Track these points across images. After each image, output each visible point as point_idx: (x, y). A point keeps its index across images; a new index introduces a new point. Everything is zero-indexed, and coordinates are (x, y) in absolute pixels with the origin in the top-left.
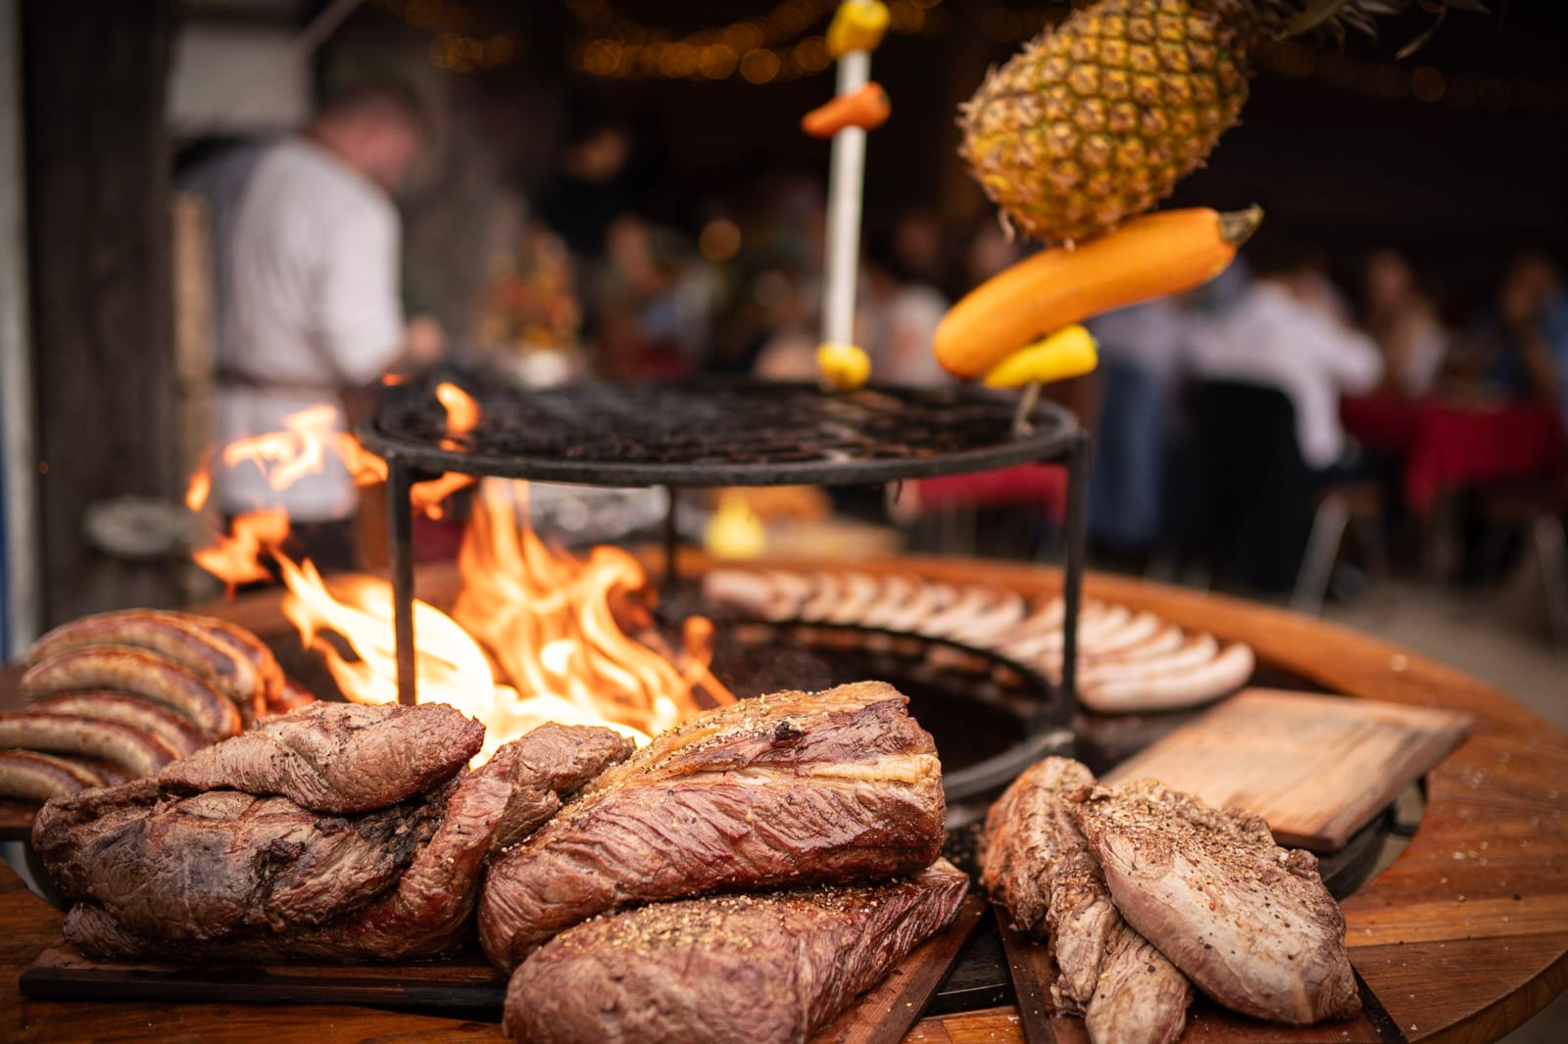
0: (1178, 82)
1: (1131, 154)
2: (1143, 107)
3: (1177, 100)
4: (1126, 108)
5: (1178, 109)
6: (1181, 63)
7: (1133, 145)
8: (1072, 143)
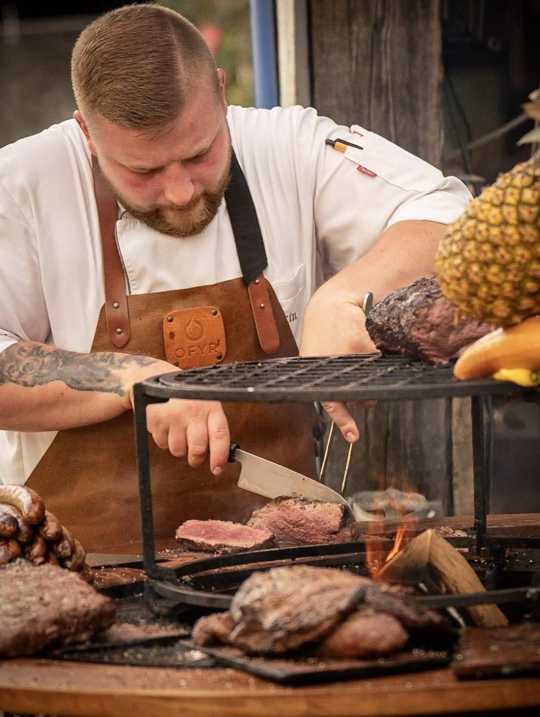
0: (510, 230)
1: (495, 275)
2: (495, 247)
3: (512, 242)
4: (486, 247)
5: (513, 247)
6: (512, 219)
7: (494, 269)
8: (462, 268)
